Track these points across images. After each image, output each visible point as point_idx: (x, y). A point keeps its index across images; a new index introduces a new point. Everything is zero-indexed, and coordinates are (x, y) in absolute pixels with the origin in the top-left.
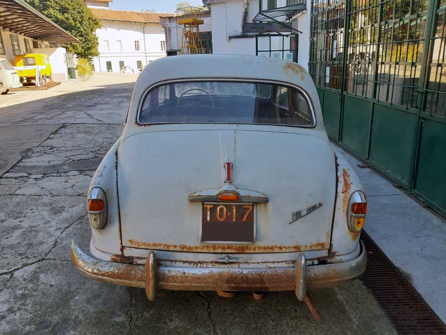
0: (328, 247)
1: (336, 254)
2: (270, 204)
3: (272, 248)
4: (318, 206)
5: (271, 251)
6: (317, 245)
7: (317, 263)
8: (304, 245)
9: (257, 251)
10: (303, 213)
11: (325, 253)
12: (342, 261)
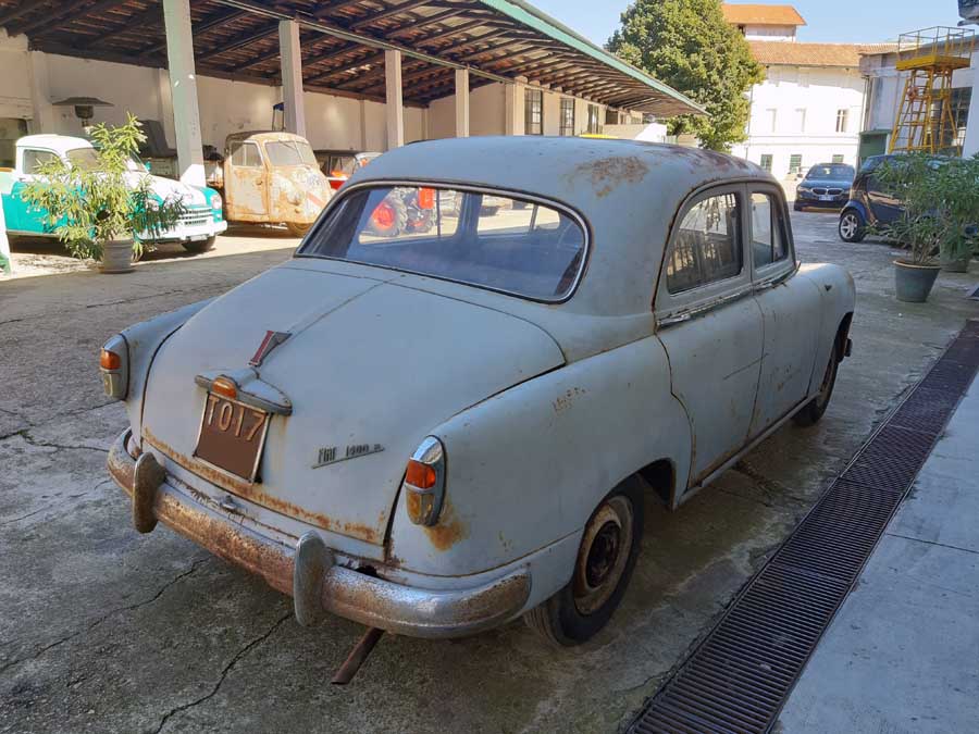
0: (380, 540)
1: (402, 565)
2: (292, 420)
3: (284, 506)
4: (371, 448)
5: (282, 511)
6: (358, 529)
7: (357, 567)
8: (335, 520)
9: (263, 503)
10: (341, 454)
11: (377, 553)
12: (407, 583)
